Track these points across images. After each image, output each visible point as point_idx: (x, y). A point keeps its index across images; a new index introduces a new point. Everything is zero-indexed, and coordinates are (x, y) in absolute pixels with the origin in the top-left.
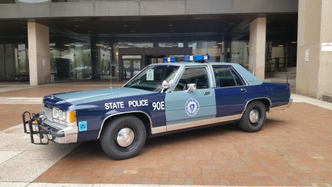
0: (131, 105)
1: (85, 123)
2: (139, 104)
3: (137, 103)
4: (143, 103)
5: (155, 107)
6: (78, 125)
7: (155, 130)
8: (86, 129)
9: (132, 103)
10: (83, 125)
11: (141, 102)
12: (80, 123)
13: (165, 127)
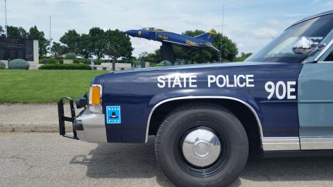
0: (214, 84)
1: (117, 109)
2: (232, 82)
3: (226, 79)
4: (242, 81)
5: (271, 91)
6: (104, 112)
7: (270, 144)
8: (119, 121)
9: (216, 79)
10: (114, 114)
11: (237, 80)
12: (109, 108)
13: (296, 139)
